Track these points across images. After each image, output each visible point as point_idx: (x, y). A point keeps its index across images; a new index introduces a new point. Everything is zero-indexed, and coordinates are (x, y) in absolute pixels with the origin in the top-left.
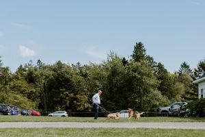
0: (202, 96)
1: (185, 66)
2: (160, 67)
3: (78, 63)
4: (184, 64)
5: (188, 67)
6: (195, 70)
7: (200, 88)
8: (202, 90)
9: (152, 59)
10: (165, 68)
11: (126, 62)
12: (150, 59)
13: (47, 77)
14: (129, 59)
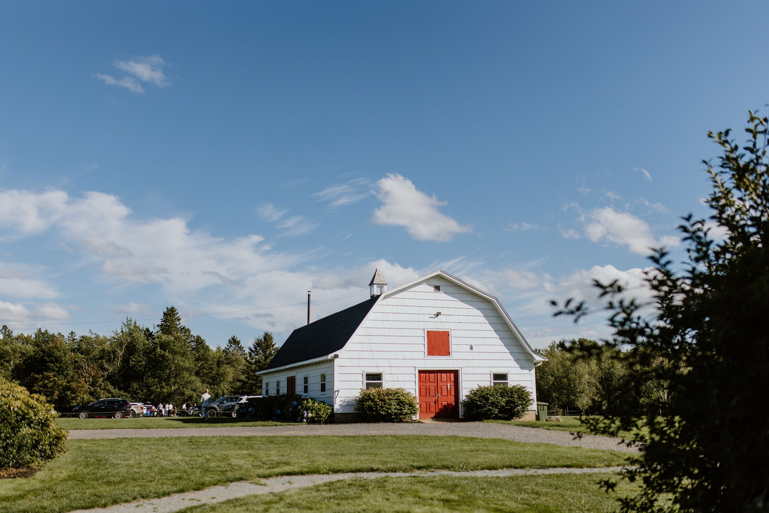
0: (267, 391)
1: (234, 341)
2: (199, 341)
3: (72, 333)
4: (233, 339)
5: (238, 343)
6: (250, 349)
7: (264, 382)
8: (267, 384)
9: (188, 330)
10: (207, 344)
11: (151, 335)
12: (185, 330)
13: (23, 354)
14: (155, 330)
